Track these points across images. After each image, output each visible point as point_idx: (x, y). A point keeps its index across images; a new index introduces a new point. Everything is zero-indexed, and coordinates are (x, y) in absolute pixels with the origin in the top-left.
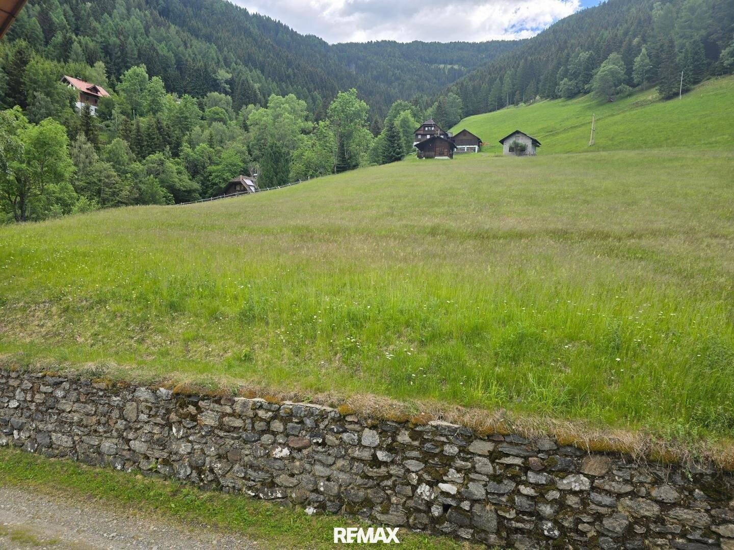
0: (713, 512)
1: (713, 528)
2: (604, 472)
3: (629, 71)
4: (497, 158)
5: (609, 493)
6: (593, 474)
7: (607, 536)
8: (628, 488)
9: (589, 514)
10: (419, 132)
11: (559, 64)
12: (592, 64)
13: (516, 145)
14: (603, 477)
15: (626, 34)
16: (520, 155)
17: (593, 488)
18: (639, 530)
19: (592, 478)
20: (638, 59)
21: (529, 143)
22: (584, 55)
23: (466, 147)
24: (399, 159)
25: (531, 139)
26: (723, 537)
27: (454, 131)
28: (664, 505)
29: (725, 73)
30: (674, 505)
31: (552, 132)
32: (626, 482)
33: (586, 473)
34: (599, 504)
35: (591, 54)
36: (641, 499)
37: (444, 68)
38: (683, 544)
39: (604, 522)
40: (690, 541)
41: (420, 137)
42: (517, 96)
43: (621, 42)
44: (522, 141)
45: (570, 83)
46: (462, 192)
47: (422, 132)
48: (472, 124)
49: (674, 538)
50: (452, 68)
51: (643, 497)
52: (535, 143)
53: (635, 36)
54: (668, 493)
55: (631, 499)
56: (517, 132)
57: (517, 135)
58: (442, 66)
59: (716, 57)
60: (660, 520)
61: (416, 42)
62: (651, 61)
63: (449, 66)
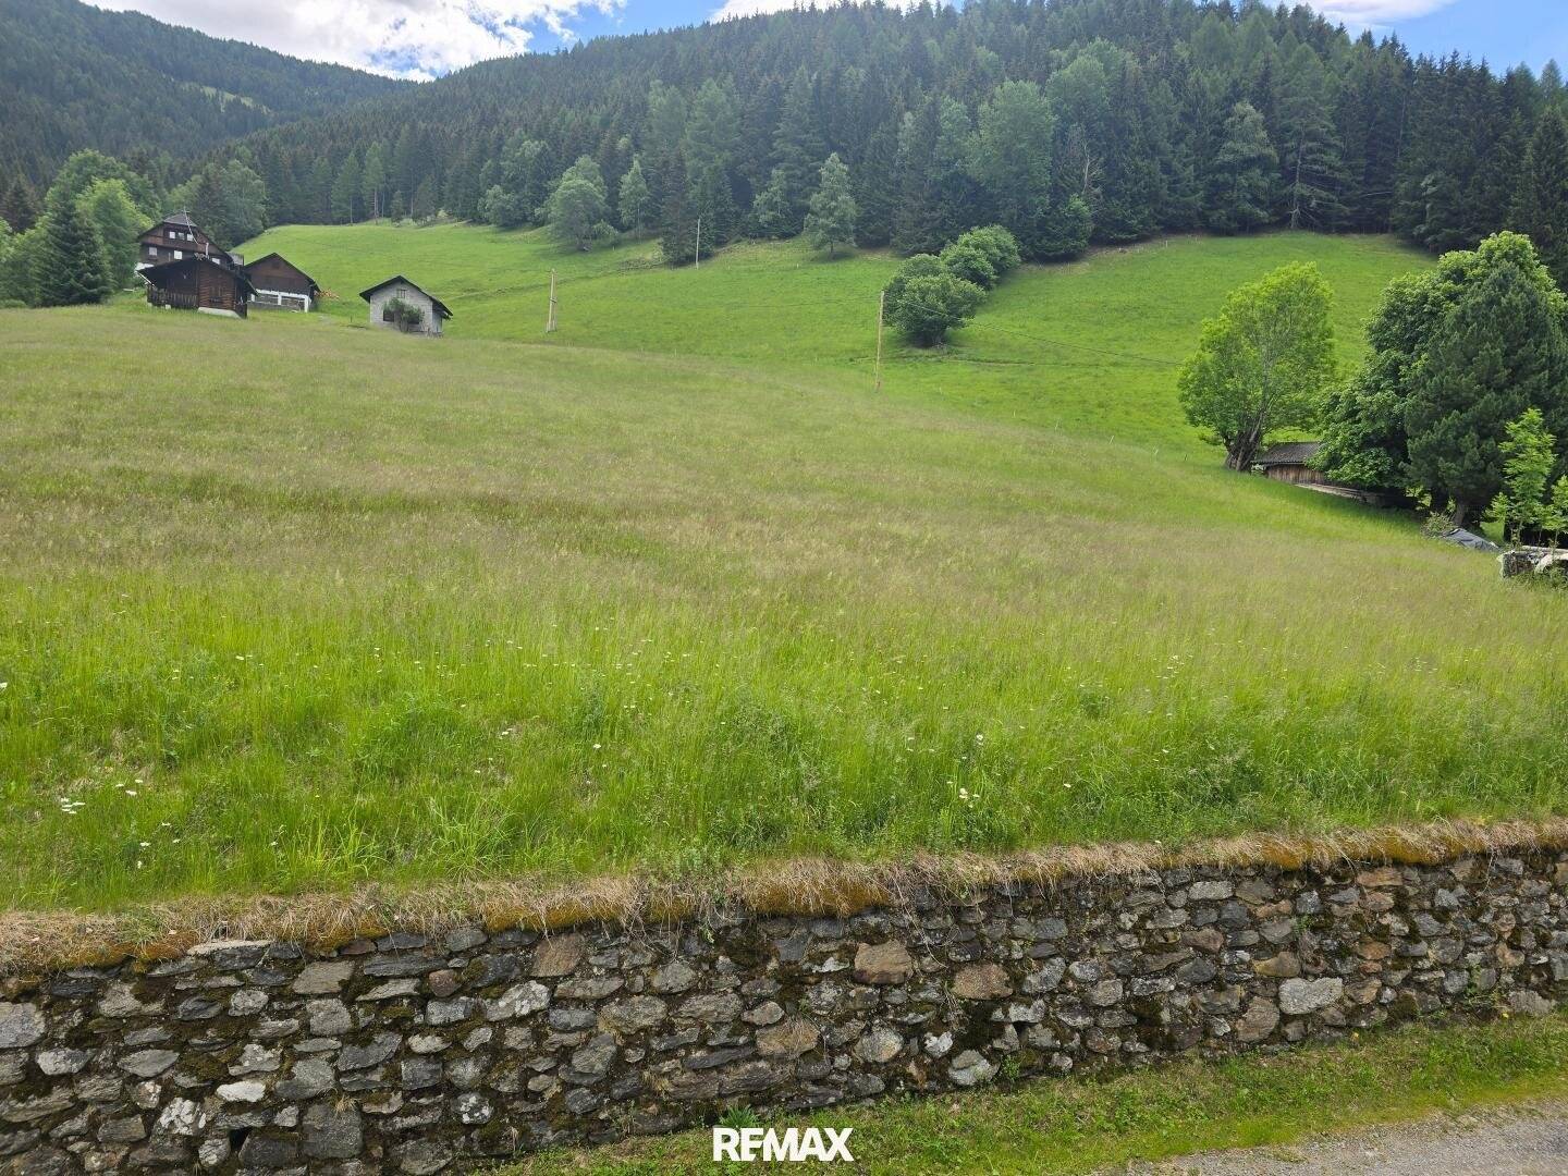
0: (744, 990)
1: (746, 1016)
2: (573, 964)
3: (613, 198)
4: (356, 330)
5: (581, 1002)
6: (555, 974)
7: (580, 1086)
8: (615, 984)
9: (546, 1055)
10: (150, 240)
11: (482, 153)
12: (547, 169)
13: (400, 308)
14: (571, 975)
15: (605, 123)
16: (407, 331)
17: (555, 1002)
18: (634, 1056)
19: (551, 982)
20: (627, 178)
21: (427, 308)
22: (532, 147)
23: (280, 295)
24: (93, 300)
25: (431, 299)
26: (759, 1027)
27: (248, 254)
28: (672, 998)
29: (762, 236)
30: (688, 993)
31: (473, 292)
32: (611, 972)
33: (541, 975)
34: (567, 1029)
35: (544, 148)
36: (636, 999)
37: (215, 99)
38: (702, 1058)
39: (574, 1062)
40: (712, 1049)
41: (153, 252)
42: (398, 201)
43: (597, 139)
44: (410, 301)
45: (506, 197)
46: (272, 398)
47: (160, 242)
48: (294, 243)
49: (689, 1053)
50: (237, 102)
51: (638, 994)
52: (440, 310)
53: (622, 134)
54: (678, 974)
55: (620, 1003)
56: (400, 280)
57: (400, 287)
58: (210, 91)
59: (747, 204)
60: (666, 1028)
61: (135, 14)
62: (649, 187)
63: (230, 97)
